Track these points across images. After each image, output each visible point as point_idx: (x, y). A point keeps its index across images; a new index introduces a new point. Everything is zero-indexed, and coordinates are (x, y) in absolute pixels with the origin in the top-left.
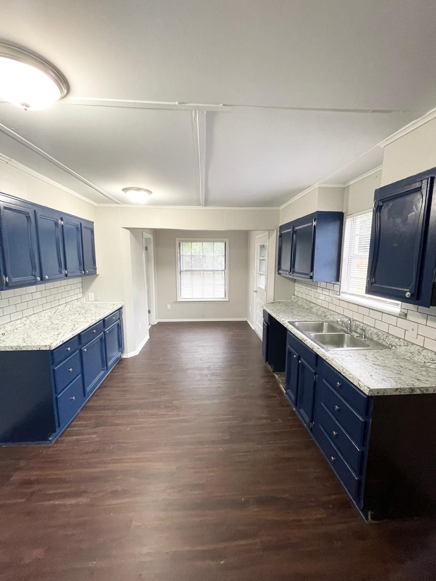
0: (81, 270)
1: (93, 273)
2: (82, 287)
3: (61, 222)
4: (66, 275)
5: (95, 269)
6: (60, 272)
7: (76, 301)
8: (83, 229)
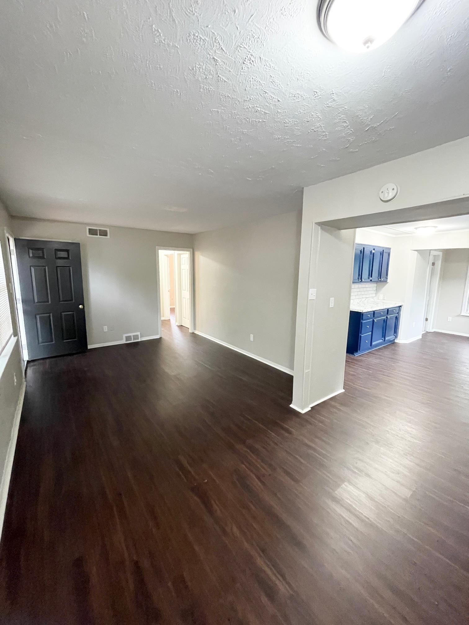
0: (379, 279)
1: (386, 281)
2: (376, 290)
3: (373, 251)
4: (371, 280)
5: (387, 278)
6: (369, 278)
7: (371, 298)
8: (384, 253)
